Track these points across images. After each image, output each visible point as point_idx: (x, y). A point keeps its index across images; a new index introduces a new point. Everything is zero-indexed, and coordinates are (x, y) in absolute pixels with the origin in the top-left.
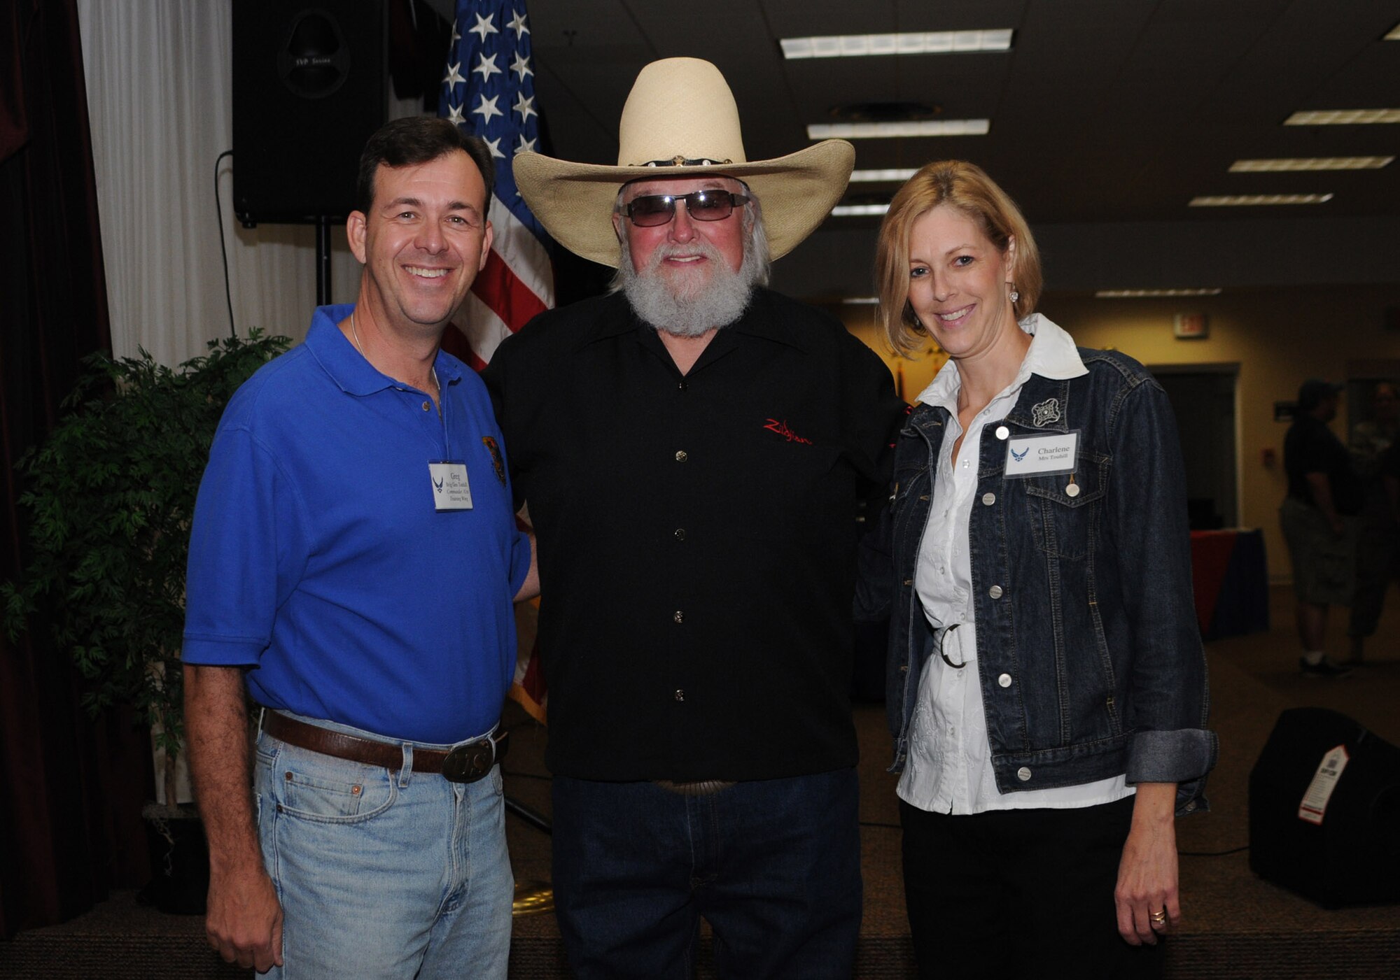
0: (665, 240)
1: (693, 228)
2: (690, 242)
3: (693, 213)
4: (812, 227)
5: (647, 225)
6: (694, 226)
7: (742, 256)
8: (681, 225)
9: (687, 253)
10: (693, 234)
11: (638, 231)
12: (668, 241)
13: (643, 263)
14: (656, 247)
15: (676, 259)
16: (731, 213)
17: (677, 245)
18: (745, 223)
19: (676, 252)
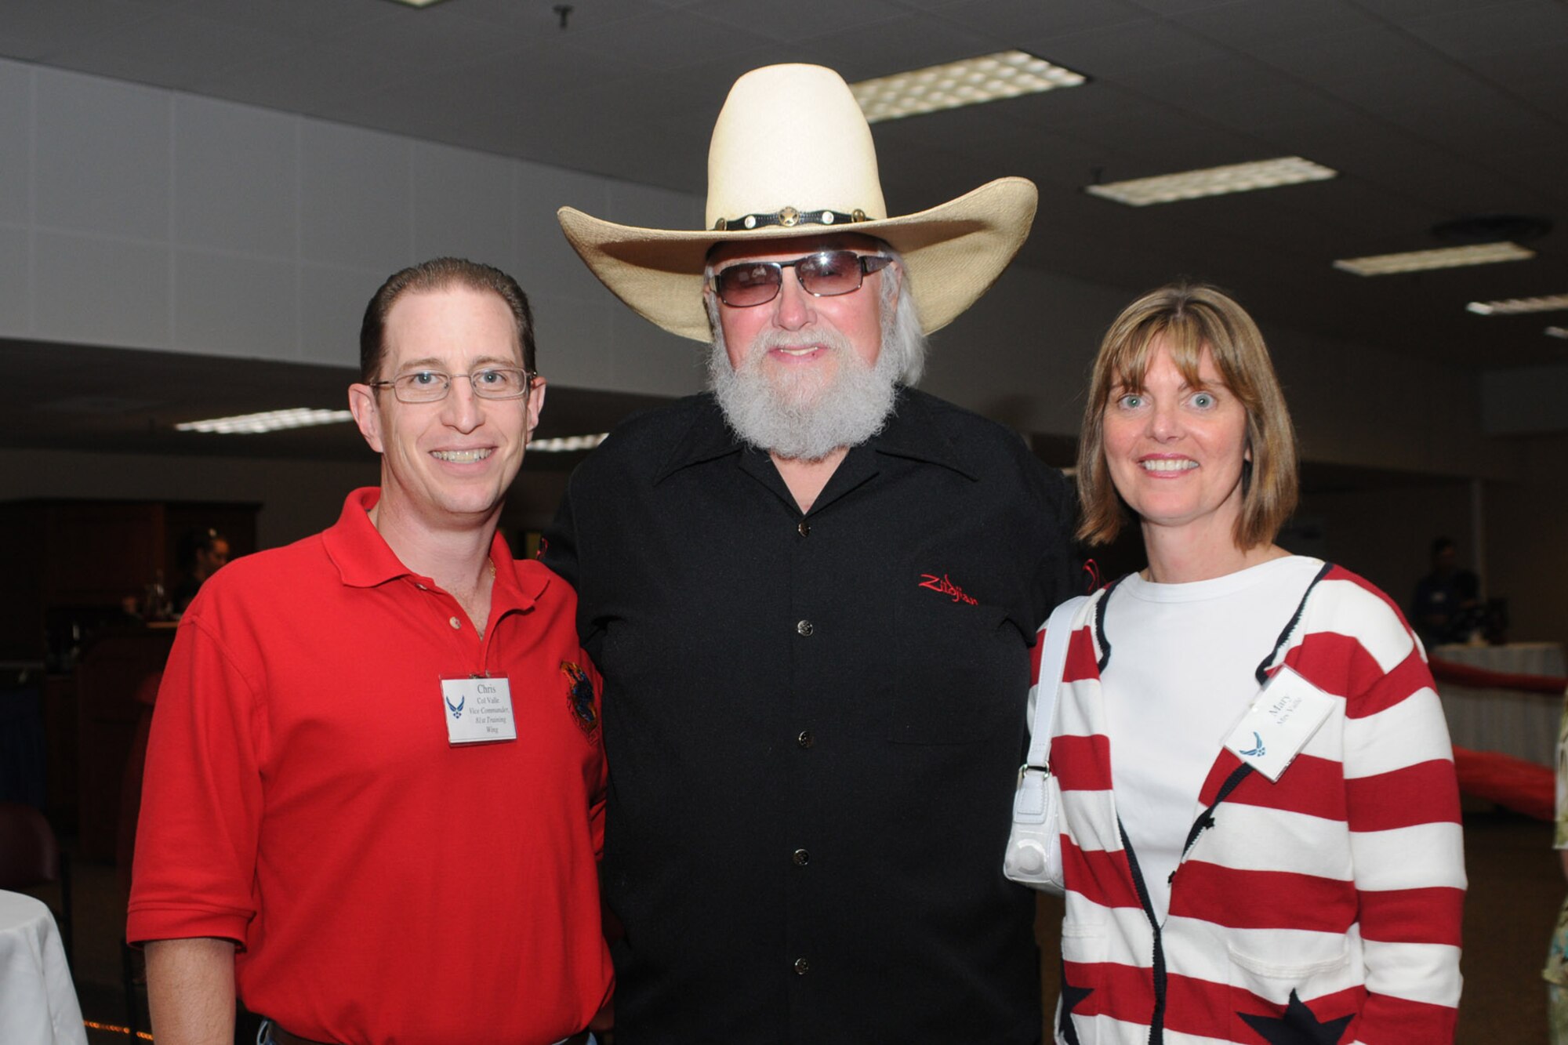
0: (769, 323)
1: (807, 308)
2: (803, 329)
3: (807, 285)
5: (745, 304)
6: (808, 305)
7: (879, 342)
8: (790, 305)
9: (798, 343)
10: (807, 316)
11: (731, 313)
12: (774, 326)
13: (741, 356)
14: (757, 333)
15: (786, 351)
16: (861, 284)
17: (785, 332)
18: (883, 295)
19: (786, 340)
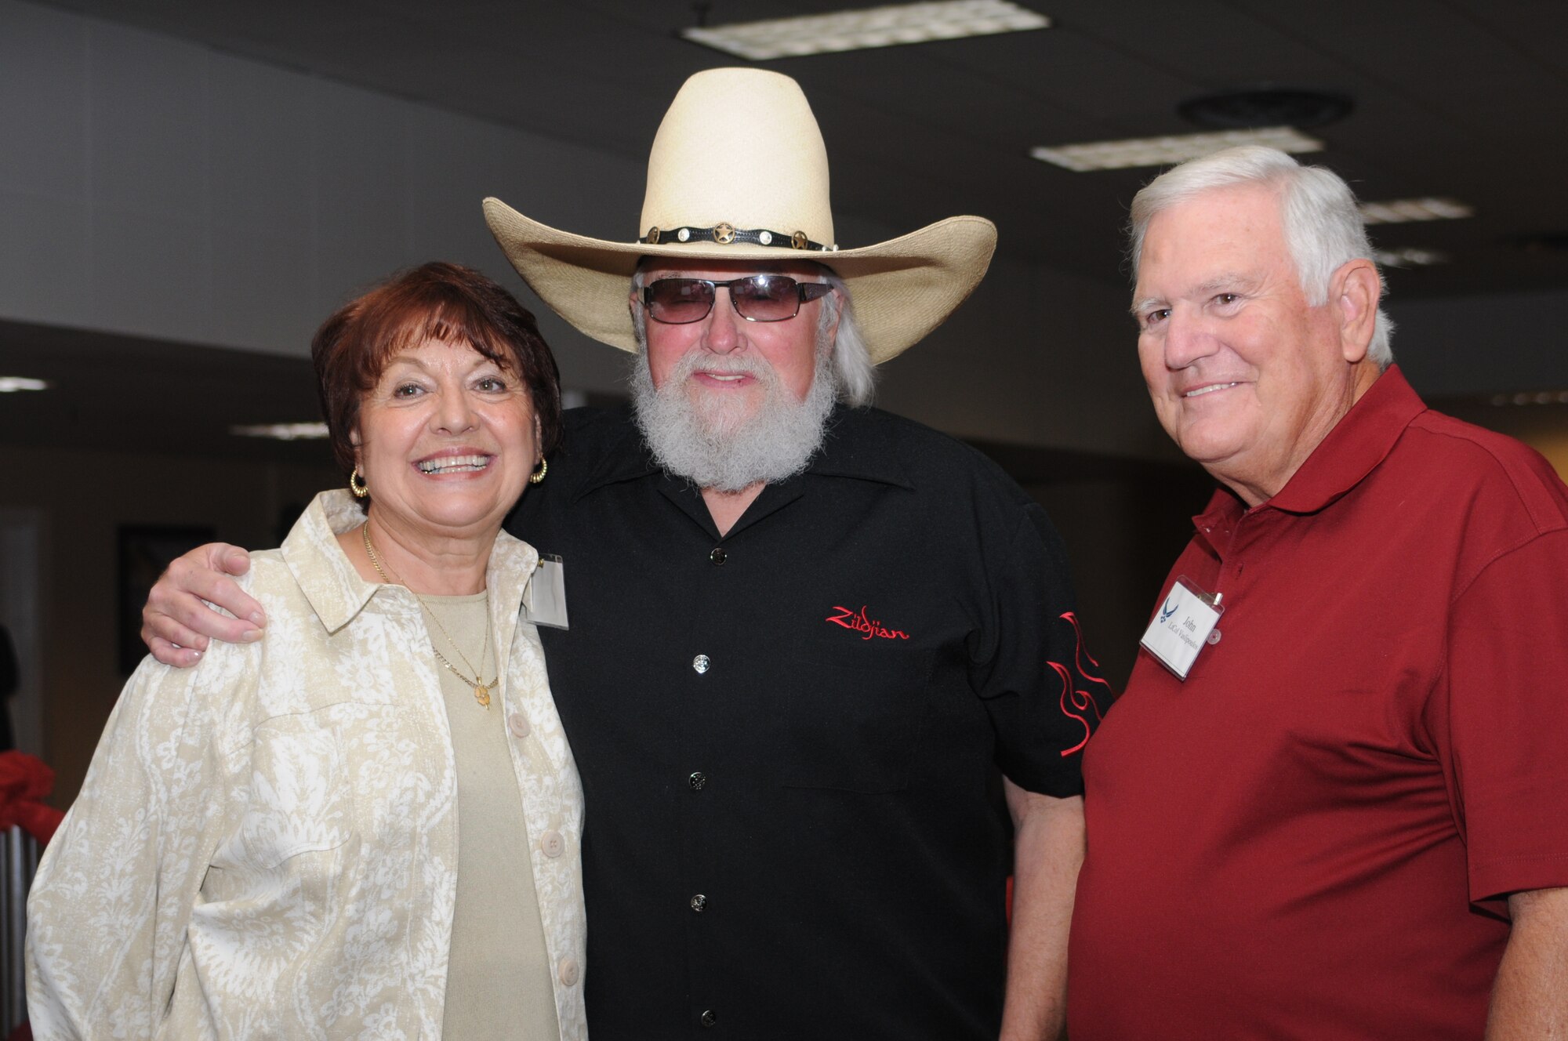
0: (697, 345)
1: (739, 332)
2: (732, 354)
3: (740, 307)
4: (930, 326)
5: (671, 320)
6: (740, 329)
7: (811, 376)
8: (721, 327)
9: (725, 368)
10: (737, 341)
11: (658, 329)
12: (702, 347)
13: (664, 376)
14: (683, 355)
15: (712, 376)
16: (797, 313)
17: (713, 355)
18: (821, 325)
19: (712, 365)
